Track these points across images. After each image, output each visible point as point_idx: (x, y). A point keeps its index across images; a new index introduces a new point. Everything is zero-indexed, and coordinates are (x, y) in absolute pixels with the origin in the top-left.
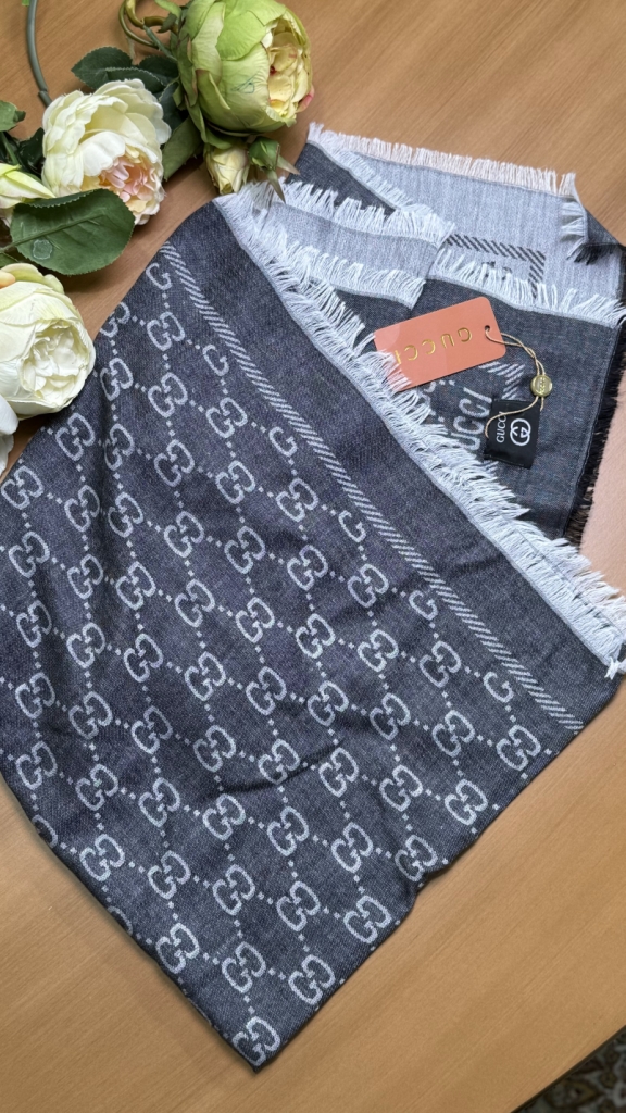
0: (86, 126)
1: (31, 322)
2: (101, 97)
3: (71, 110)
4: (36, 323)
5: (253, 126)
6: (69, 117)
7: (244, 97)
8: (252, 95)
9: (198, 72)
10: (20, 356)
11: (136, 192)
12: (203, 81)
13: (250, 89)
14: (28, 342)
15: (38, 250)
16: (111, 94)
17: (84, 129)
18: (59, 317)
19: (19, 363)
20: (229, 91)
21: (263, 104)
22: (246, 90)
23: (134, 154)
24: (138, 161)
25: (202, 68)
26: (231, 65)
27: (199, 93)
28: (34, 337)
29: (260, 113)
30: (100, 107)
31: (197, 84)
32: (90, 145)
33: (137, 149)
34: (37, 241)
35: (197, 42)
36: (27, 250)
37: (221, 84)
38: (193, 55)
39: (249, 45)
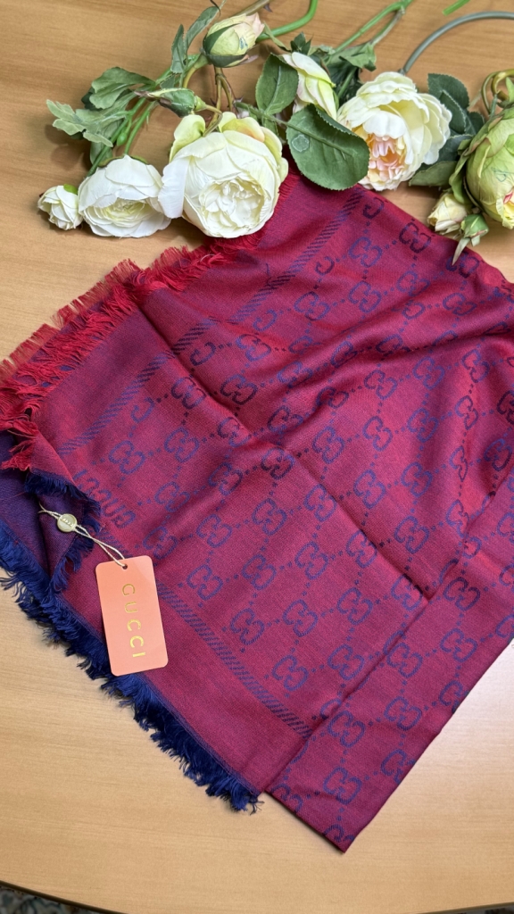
0: (393, 102)
1: (241, 167)
2: (421, 99)
3: (396, 86)
4: (244, 171)
5: (484, 202)
6: (389, 87)
7: (495, 180)
8: (499, 183)
9: (486, 139)
10: (216, 179)
11: (381, 168)
12: (482, 147)
13: (501, 178)
14: (228, 176)
15: (298, 141)
16: (428, 104)
17: (390, 102)
18: (261, 183)
19: (211, 181)
20: (489, 167)
21: (500, 194)
22: (498, 176)
23: (400, 146)
24: (399, 153)
25: (490, 139)
26: (506, 153)
27: (474, 152)
28: (234, 177)
29: (493, 198)
30: (411, 101)
31: (478, 146)
32: (384, 116)
33: (405, 146)
34: (303, 136)
35: (503, 122)
36: (292, 135)
37: (490, 159)
38: (493, 128)
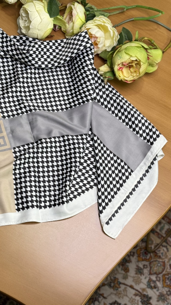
0: (101, 24)
2: (112, 29)
3: (105, 21)
6: (102, 20)
7: (117, 58)
8: (118, 60)
13: (119, 58)
20: (118, 54)
21: (117, 64)
22: (118, 58)
23: (98, 40)
24: (98, 43)
25: (122, 46)
26: (124, 51)
39: (129, 53)
